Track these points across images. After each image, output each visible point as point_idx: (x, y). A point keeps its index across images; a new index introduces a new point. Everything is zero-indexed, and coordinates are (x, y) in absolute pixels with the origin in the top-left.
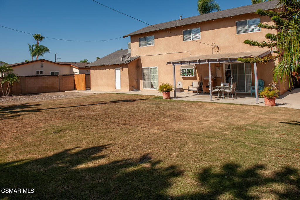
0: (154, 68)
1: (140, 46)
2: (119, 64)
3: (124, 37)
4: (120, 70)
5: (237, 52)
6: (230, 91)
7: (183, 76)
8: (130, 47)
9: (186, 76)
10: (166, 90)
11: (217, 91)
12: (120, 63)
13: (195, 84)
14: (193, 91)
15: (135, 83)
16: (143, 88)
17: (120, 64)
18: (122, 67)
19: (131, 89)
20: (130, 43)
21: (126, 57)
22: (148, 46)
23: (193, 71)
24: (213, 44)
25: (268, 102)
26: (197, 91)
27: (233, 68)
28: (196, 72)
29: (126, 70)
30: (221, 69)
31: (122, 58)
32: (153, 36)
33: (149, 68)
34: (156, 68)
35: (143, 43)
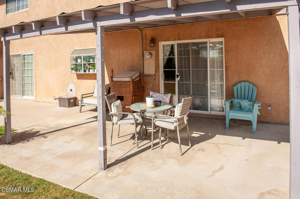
1: (7, 12)
7: (76, 71)
9: (81, 72)
22: (19, 11)
27: (180, 54)
30: (154, 57)
33: (19, 55)
34: (31, 55)
35: (12, 5)
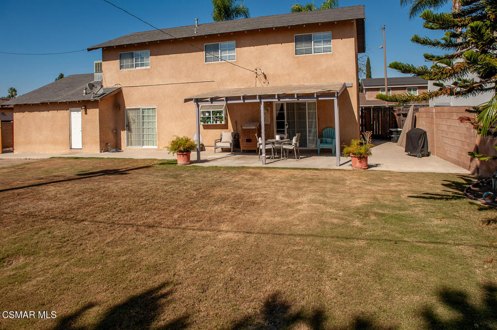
0: (150, 109)
1: (121, 67)
2: (79, 101)
3: (89, 50)
4: (80, 112)
5: (295, 84)
6: (292, 148)
7: (205, 123)
8: (101, 69)
9: (209, 123)
10: (184, 148)
11: (271, 147)
12: (81, 99)
13: (227, 137)
14: (222, 149)
15: (111, 136)
16: (128, 145)
17: (82, 101)
18: (85, 107)
19: (104, 147)
20: (101, 61)
21: (94, 89)
22: (137, 68)
23: (223, 115)
24: (256, 70)
25: (358, 164)
26: (231, 148)
27: (288, 110)
28: (227, 116)
29: (94, 113)
30: (269, 112)
31: (86, 89)
32: (148, 51)
33: (139, 109)
34: (152, 109)
35: (127, 62)
